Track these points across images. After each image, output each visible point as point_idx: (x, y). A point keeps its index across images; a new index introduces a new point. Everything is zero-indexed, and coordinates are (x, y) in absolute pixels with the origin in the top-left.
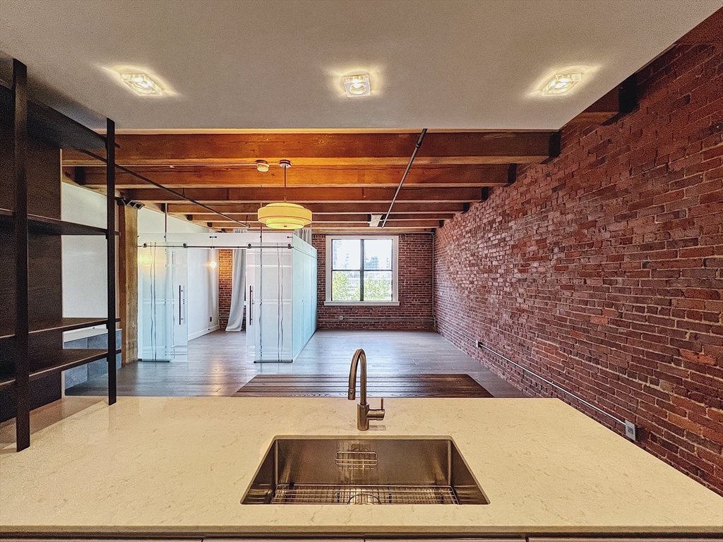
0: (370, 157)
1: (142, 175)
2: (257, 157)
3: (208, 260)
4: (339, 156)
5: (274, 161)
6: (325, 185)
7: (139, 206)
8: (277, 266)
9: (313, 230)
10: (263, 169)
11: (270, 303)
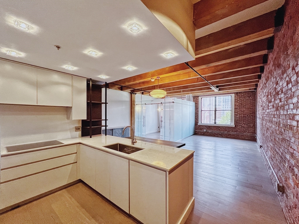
0: (182, 70)
1: (129, 87)
2: (150, 77)
3: (158, 108)
4: (172, 72)
5: (155, 77)
6: (178, 81)
7: (135, 94)
8: (169, 109)
9: (193, 95)
10: (153, 80)
11: (167, 121)
